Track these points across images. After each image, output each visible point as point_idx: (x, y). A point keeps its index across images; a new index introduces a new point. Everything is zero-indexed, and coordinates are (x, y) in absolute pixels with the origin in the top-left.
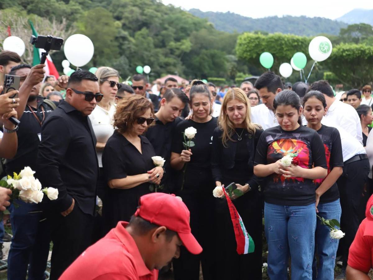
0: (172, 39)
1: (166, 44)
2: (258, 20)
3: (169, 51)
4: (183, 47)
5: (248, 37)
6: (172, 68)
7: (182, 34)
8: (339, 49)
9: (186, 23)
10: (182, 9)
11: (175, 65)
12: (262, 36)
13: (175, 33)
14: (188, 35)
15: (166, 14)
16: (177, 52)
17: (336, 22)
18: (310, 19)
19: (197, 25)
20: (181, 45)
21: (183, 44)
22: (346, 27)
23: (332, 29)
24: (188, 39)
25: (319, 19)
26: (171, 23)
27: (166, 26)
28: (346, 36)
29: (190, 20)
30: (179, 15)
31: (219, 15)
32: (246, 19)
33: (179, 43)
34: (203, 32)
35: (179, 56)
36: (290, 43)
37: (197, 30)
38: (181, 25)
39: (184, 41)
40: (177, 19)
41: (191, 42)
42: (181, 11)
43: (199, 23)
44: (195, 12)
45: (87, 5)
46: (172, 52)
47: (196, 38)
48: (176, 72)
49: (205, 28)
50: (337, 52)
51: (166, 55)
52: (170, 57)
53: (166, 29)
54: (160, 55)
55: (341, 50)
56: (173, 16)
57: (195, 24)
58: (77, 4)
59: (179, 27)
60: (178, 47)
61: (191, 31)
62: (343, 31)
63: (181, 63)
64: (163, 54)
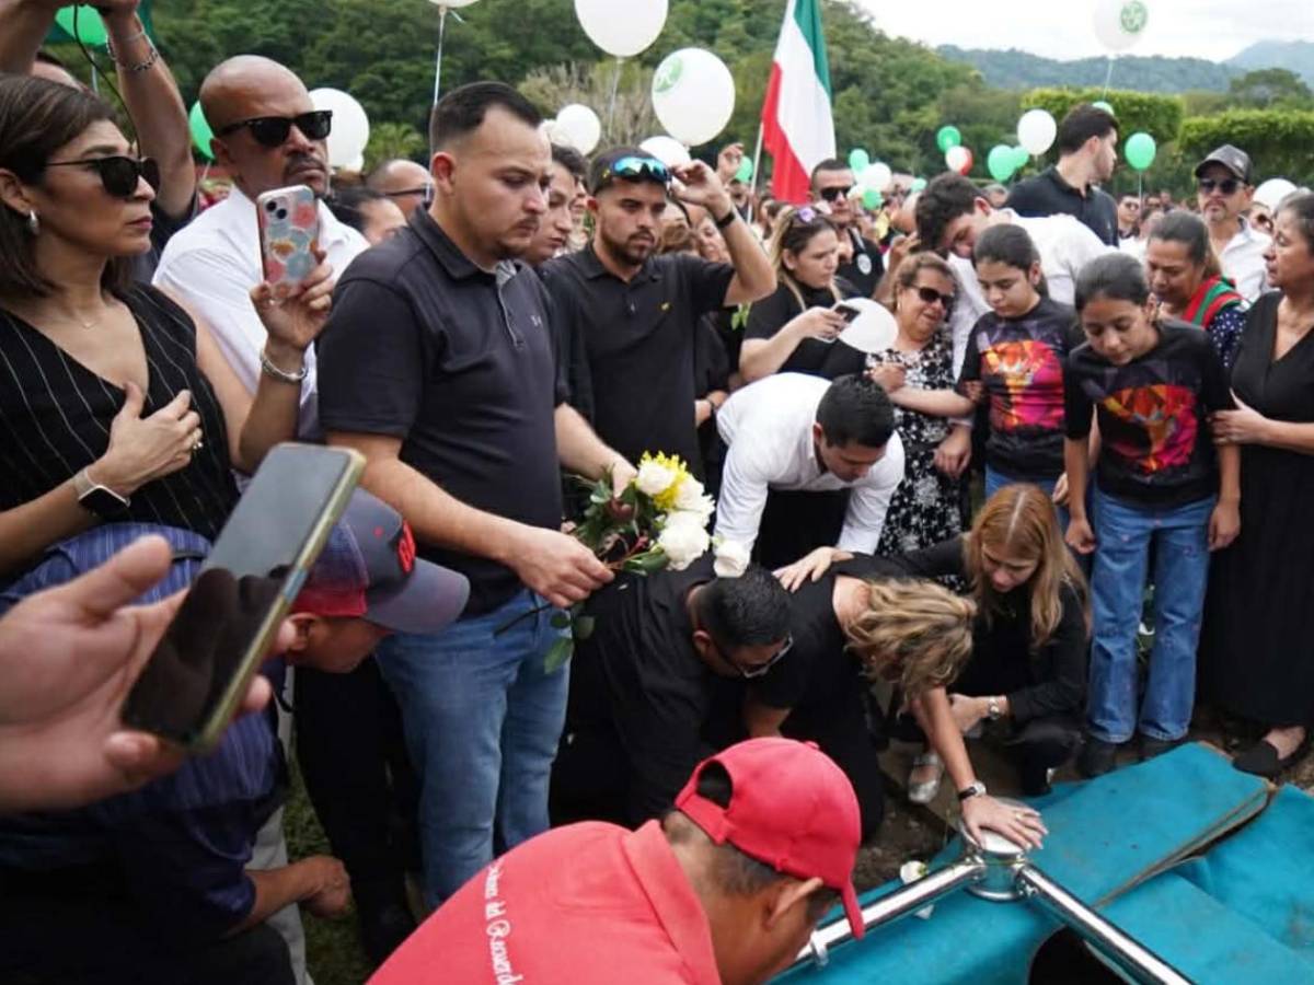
0: (903, 105)
1: (893, 115)
2: (1069, 65)
3: (897, 129)
4: (925, 120)
5: (1042, 97)
6: (902, 161)
7: (920, 96)
8: (1225, 120)
9: (929, 73)
10: (923, 45)
11: (908, 155)
12: (1071, 95)
13: (911, 94)
14: (933, 97)
15: (893, 57)
16: (913, 131)
17: (1224, 67)
18: (1170, 61)
19: (951, 78)
20: (921, 116)
21: (925, 114)
22: (1241, 77)
23: (1215, 81)
24: (934, 104)
25: (1191, 61)
26: (901, 75)
27: (893, 80)
28: (1241, 95)
29: (937, 69)
30: (916, 58)
31: (994, 57)
32: (1046, 62)
33: (916, 114)
34: (961, 91)
35: (915, 138)
36: (1124, 108)
37: (949, 87)
38: (921, 77)
39: (924, 108)
40: (914, 66)
41: (938, 110)
42: (920, 50)
43: (954, 73)
44: (948, 51)
45: (746, 45)
46: (903, 130)
47: (948, 102)
48: (911, 168)
49: (965, 81)
50: (1221, 126)
51: (892, 137)
52: (899, 140)
53: (891, 86)
54: (881, 137)
55: (1229, 122)
56: (903, 60)
57: (947, 75)
58: (728, 44)
59: (916, 82)
60: (914, 120)
61: (939, 88)
62: (1236, 86)
63: (919, 151)
64: (885, 134)
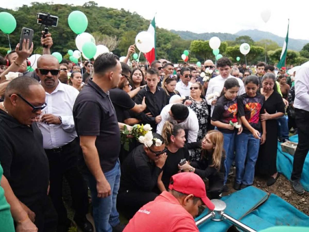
0: (163, 43)
1: (160, 45)
2: (200, 34)
3: (161, 49)
4: (168, 47)
5: (196, 42)
6: (163, 56)
7: (167, 41)
8: (236, 48)
9: (168, 36)
10: (167, 30)
11: (164, 55)
12: (202, 42)
13: (164, 41)
14: (170, 41)
15: (160, 32)
16: (165, 49)
17: (234, 35)
18: (222, 34)
19: (174, 37)
20: (167, 46)
21: (168, 45)
22: (238, 37)
23: (233, 38)
24: (170, 43)
25: (227, 34)
26: (162, 36)
27: (160, 38)
28: (238, 41)
29: (170, 35)
30: (166, 33)
31: (183, 33)
32: (195, 34)
33: (166, 45)
34: (176, 40)
35: (165, 51)
37: (173, 39)
38: (167, 37)
39: (168, 44)
40: (165, 35)
41: (171, 45)
42: (166, 31)
43: (175, 36)
44: (172, 31)
45: (126, 29)
46: (163, 49)
47: (173, 43)
48: (165, 58)
49: (177, 38)
50: (235, 49)
51: (160, 50)
52: (162, 51)
53: (160, 39)
54: (158, 50)
55: (237, 48)
56: (163, 33)
57: (173, 36)
58: (122, 29)
59: (166, 38)
60: (165, 46)
61: (171, 40)
62: (237, 39)
63: (167, 54)
64: (159, 50)
